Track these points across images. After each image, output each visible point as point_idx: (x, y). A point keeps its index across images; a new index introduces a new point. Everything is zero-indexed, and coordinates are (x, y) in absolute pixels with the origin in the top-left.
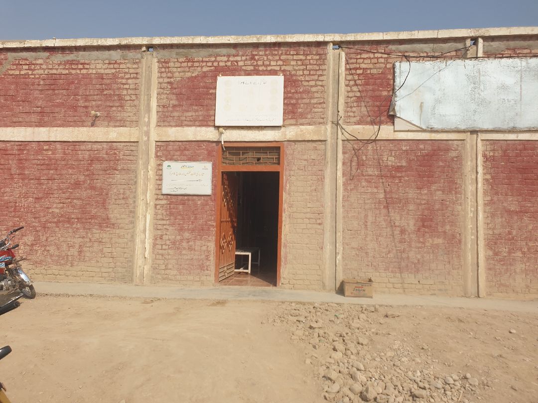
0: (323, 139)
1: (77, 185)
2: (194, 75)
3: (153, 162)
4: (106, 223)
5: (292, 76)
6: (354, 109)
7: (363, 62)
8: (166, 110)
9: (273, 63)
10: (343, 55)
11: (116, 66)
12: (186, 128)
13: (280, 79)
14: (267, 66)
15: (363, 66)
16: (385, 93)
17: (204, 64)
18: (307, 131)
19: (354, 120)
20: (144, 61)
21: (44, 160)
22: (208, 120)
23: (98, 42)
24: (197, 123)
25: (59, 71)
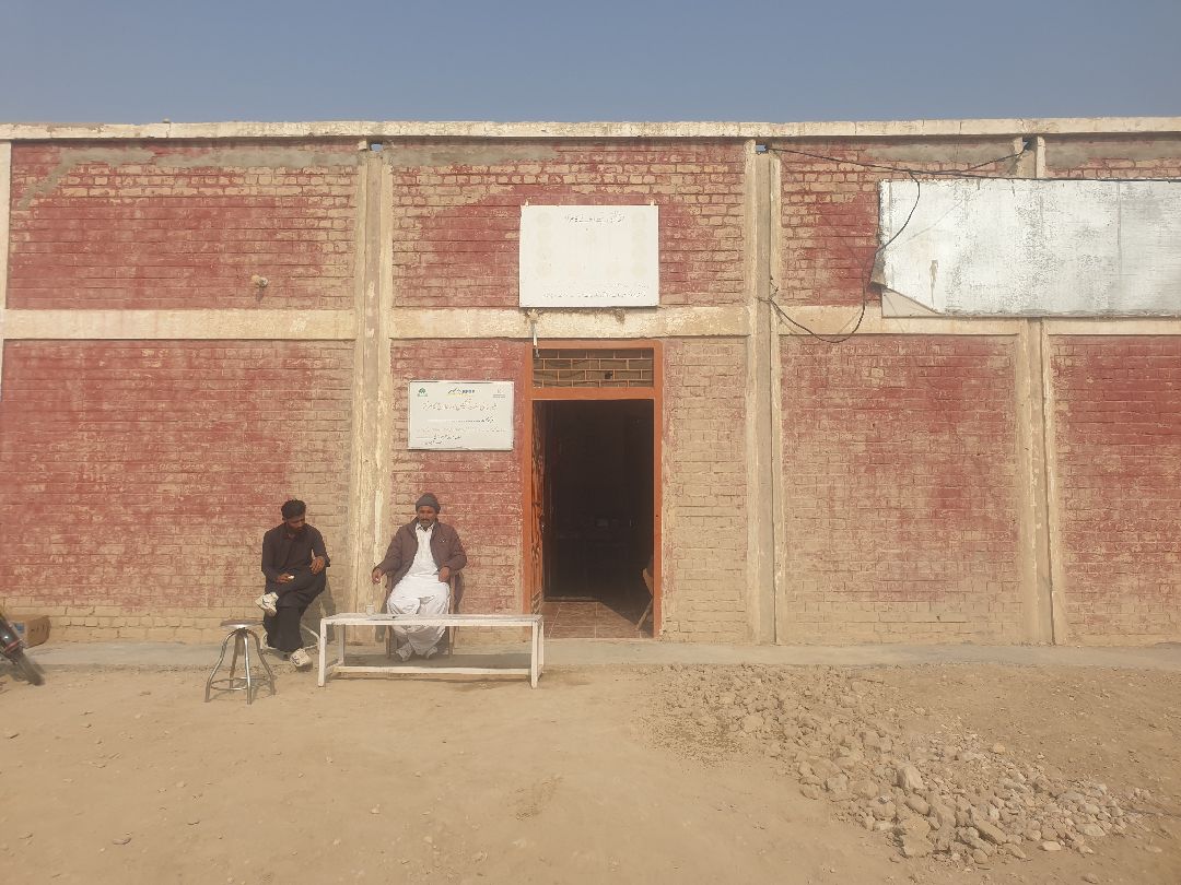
0: (741, 333)
1: (219, 432)
2: (471, 201)
3: (387, 383)
5: (675, 206)
6: (802, 274)
7: (816, 180)
8: (411, 273)
9: (635, 179)
10: (777, 163)
11: (302, 180)
12: (455, 311)
13: (651, 212)
14: (621, 185)
15: (817, 187)
16: (862, 242)
17: (493, 179)
18: (703, 316)
19: (803, 294)
20: (363, 170)
21: (145, 379)
22: (502, 294)
23: (263, 130)
24: (480, 301)
25: (177, 191)
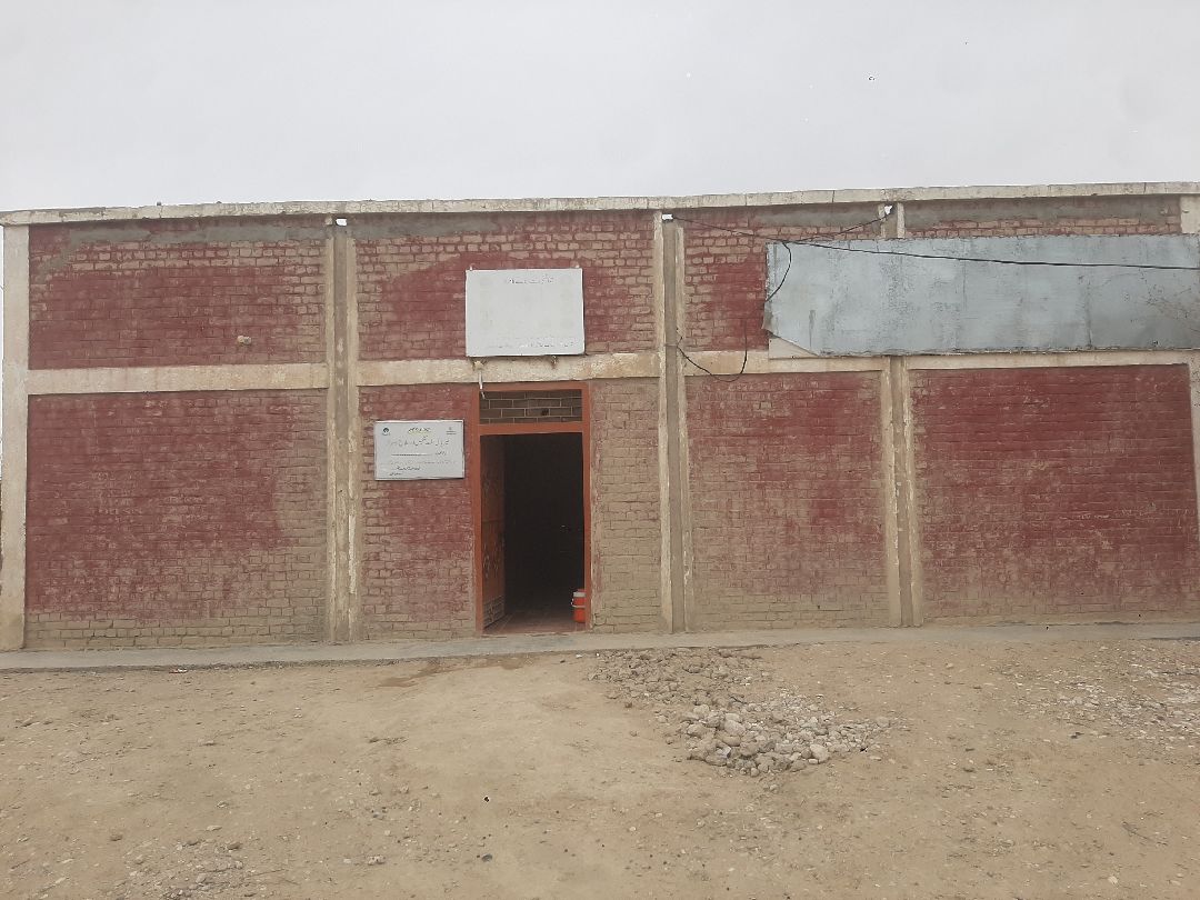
0: (652, 375)
1: (213, 470)
2: (422, 268)
3: (355, 425)
4: (272, 537)
5: (596, 268)
6: (702, 324)
7: (714, 244)
8: (374, 330)
9: (562, 247)
10: (681, 231)
11: (278, 252)
12: (414, 362)
13: (576, 275)
14: (550, 251)
15: (714, 250)
16: (752, 296)
17: (441, 248)
18: (621, 362)
19: (701, 342)
20: (330, 243)
21: (148, 426)
22: (452, 346)
23: (242, 210)
24: (433, 353)
25: (169, 263)
